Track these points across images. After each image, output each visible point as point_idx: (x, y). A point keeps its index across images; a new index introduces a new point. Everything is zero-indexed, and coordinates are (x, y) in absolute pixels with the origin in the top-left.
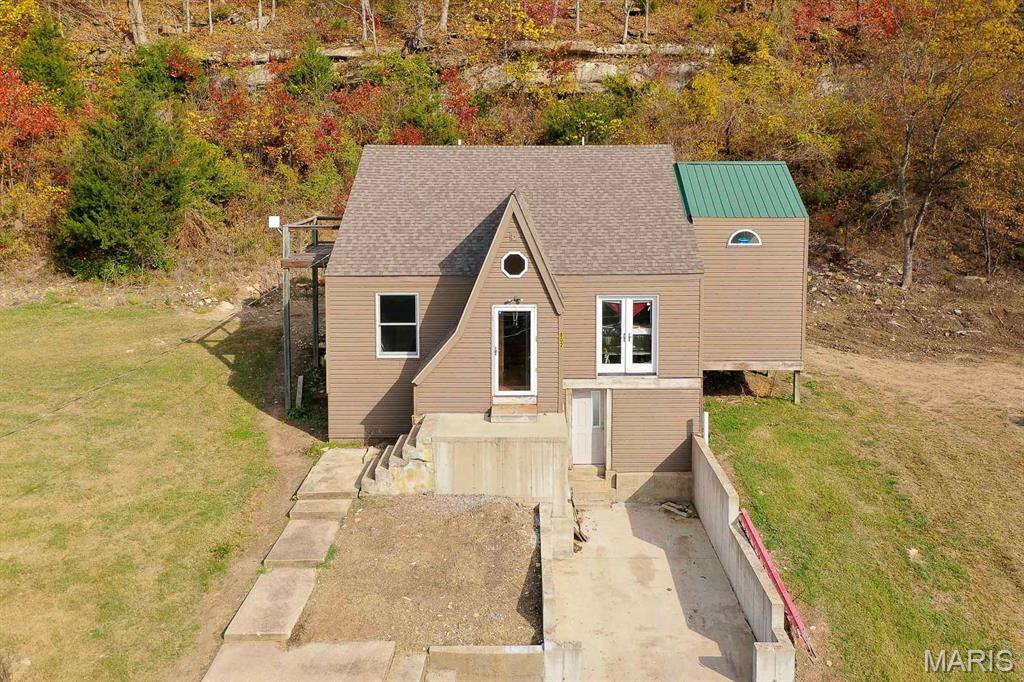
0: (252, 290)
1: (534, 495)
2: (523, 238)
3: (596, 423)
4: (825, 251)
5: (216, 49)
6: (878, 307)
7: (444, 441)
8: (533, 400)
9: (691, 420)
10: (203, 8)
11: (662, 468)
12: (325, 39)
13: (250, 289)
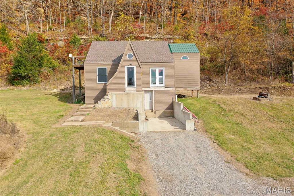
0: (62, 87)
1: (136, 107)
2: (132, 49)
3: (150, 100)
4: (207, 79)
5: (49, 36)
6: (220, 89)
7: (115, 94)
8: (135, 89)
9: (173, 98)
10: (45, 27)
11: (166, 109)
12: (79, 34)
13: (61, 87)
